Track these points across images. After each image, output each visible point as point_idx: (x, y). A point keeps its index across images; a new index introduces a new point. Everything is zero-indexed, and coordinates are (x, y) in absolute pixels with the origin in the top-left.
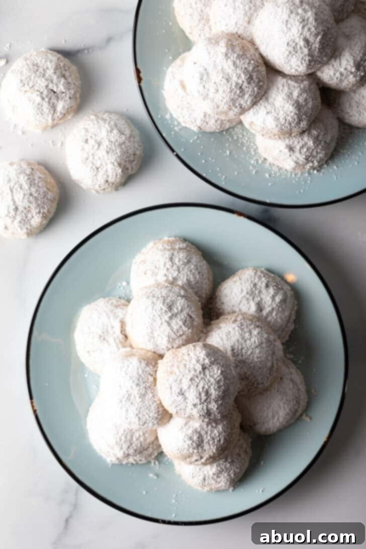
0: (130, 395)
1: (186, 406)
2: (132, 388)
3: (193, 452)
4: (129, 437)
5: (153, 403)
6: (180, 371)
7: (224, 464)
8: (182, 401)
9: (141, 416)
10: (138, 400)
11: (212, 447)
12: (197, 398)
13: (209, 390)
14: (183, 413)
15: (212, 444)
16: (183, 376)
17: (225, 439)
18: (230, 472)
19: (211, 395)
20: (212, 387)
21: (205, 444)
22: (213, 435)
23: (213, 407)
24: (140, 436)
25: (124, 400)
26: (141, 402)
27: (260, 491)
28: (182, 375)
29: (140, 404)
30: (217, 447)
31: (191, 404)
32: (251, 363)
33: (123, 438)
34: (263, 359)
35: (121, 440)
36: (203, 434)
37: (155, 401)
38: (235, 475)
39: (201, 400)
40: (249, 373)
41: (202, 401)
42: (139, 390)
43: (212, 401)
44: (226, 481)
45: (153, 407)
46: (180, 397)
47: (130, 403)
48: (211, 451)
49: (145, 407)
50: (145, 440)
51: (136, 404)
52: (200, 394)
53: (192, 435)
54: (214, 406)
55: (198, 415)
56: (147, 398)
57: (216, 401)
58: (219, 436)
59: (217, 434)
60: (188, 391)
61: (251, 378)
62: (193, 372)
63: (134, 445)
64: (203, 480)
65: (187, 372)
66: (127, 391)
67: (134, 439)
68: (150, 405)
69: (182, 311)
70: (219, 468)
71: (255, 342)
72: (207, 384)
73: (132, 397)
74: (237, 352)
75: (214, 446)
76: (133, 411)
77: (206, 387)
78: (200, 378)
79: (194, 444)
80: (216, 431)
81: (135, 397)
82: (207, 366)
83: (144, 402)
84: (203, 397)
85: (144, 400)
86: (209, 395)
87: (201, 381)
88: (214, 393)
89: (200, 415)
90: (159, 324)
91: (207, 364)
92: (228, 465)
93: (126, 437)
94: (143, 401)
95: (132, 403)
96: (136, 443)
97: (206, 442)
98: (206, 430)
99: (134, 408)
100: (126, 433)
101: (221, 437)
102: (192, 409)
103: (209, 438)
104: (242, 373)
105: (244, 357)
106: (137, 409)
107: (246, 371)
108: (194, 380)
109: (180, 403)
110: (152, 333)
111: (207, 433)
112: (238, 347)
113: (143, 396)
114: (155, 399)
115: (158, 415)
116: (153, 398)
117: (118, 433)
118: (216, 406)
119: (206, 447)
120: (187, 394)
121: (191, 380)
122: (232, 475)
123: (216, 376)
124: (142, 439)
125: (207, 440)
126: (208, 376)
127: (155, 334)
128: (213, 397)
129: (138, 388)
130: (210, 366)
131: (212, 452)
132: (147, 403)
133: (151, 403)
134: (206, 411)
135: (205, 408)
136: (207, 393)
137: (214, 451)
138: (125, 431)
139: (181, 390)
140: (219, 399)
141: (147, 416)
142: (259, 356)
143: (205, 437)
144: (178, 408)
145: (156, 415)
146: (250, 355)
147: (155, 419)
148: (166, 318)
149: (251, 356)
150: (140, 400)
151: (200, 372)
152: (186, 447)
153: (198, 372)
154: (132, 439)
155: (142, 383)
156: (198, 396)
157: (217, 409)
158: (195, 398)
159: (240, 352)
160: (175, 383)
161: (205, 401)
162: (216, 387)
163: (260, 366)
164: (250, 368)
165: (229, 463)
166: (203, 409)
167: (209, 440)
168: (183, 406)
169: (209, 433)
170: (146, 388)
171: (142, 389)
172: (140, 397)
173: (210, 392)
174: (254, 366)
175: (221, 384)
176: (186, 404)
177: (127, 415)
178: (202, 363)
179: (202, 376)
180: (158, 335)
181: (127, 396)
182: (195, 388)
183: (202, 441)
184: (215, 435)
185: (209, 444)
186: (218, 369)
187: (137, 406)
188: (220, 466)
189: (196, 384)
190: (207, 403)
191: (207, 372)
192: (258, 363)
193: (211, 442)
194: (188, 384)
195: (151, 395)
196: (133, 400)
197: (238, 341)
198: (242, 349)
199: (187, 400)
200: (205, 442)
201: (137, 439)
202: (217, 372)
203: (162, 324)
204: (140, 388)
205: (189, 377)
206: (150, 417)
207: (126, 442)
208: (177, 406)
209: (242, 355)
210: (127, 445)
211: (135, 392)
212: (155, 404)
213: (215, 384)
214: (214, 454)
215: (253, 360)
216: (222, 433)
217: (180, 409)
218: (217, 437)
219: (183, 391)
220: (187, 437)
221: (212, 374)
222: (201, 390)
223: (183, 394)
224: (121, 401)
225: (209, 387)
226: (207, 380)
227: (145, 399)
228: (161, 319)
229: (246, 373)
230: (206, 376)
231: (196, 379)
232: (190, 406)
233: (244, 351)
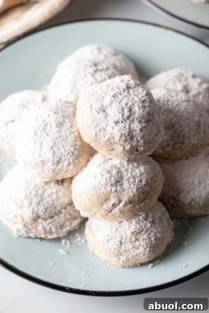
0: (46, 125)
1: (106, 125)
2: (49, 116)
3: (111, 190)
4: (40, 192)
5: (70, 135)
6: (102, 90)
7: (145, 222)
8: (102, 118)
9: (56, 149)
10: (55, 130)
11: (132, 186)
12: (119, 113)
13: (132, 108)
14: (102, 135)
15: (133, 182)
16: (106, 94)
17: (147, 181)
18: (150, 234)
19: (135, 113)
20: (136, 105)
21: (124, 182)
22: (134, 174)
23: (135, 128)
24: (52, 193)
25: (39, 131)
26: (57, 132)
27: (184, 267)
28: (104, 93)
29: (56, 134)
30: (137, 187)
31: (112, 121)
32: (177, 112)
33: (34, 192)
34: (190, 111)
35: (31, 194)
36: (123, 171)
37: (72, 132)
38: (155, 239)
39: (123, 115)
40: (175, 120)
41: (125, 116)
42: (56, 118)
43: (135, 120)
44: (145, 246)
45: (70, 139)
46: (101, 114)
47: (45, 135)
48: (130, 191)
49: (62, 139)
50: (58, 199)
51: (52, 135)
52: (123, 110)
53: (111, 169)
54: (137, 126)
55: (120, 134)
56: (64, 128)
57: (140, 122)
58: (141, 175)
59: (138, 174)
60: (109, 107)
61: (177, 126)
62: (116, 90)
63: (44, 202)
64: (119, 243)
65: (110, 89)
66: (44, 121)
67: (46, 195)
68: (67, 136)
69: (107, 69)
70: (138, 226)
71: (181, 98)
72: (131, 101)
73: (49, 128)
74: (163, 103)
75: (134, 186)
76: (48, 142)
77: (130, 104)
78: (123, 95)
79: (113, 179)
80: (137, 171)
81: (51, 126)
82: (132, 86)
83: (61, 133)
84: (126, 114)
85: (61, 130)
86: (132, 112)
87: (125, 98)
88: (138, 111)
89: (122, 134)
90: (83, 76)
91: (132, 84)
92: (149, 225)
93: (37, 191)
94: (59, 131)
95: (47, 134)
96: (47, 199)
97: (126, 180)
98: (127, 167)
99: (49, 140)
100: (37, 188)
101: (142, 177)
102: (113, 128)
103: (129, 175)
104: (167, 120)
105: (170, 107)
106: (52, 140)
107: (172, 117)
108: (117, 97)
109: (100, 121)
110: (75, 84)
111: (127, 170)
112: (164, 100)
113: (60, 125)
114: (73, 130)
115: (75, 150)
116: (70, 129)
117: (29, 188)
118: (139, 126)
119: (126, 185)
120: (108, 111)
121: (114, 96)
122: (153, 239)
123: (140, 96)
124: (54, 196)
125: (127, 178)
126: (132, 95)
127: (78, 85)
128: (137, 115)
129: (56, 116)
130: (135, 87)
131: (132, 192)
132: (63, 133)
133: (68, 134)
134: (128, 131)
135: (127, 126)
136: (130, 110)
137: (135, 191)
138: (36, 186)
139: (102, 106)
140: (143, 121)
141: (63, 150)
142: (185, 107)
143: (125, 173)
144: (98, 129)
145: (72, 149)
146: (176, 106)
147: (71, 153)
148: (91, 70)
149: (178, 106)
150: (57, 129)
151: (124, 90)
152: (103, 182)
153: (122, 90)
154: (44, 195)
155: (60, 112)
156: (120, 111)
157: (141, 130)
158: (117, 113)
159: (165, 103)
160: (96, 101)
161: (128, 118)
162: (140, 106)
163: (187, 116)
164: (177, 116)
165: (150, 222)
166: (124, 127)
167: (129, 178)
168: (103, 125)
169: (130, 171)
170: (64, 117)
171: (60, 117)
172: (57, 126)
173: (133, 110)
174: (181, 115)
175: (147, 104)
176: (106, 122)
177: (41, 150)
178: (127, 83)
179: (126, 93)
180: (81, 85)
181: (43, 126)
182: (118, 103)
183: (122, 178)
184: (136, 174)
185: (129, 182)
186: (143, 90)
187: (52, 137)
188: (139, 223)
189: (119, 101)
190: (130, 121)
191: (131, 91)
192: (185, 113)
193: (131, 180)
194: (110, 100)
195: (69, 124)
196: (49, 131)
197: (164, 96)
198: (168, 101)
199: (108, 118)
200: (124, 180)
201: (49, 196)
202: (142, 92)
203: (85, 75)
204: (58, 116)
205: (112, 94)
206: (65, 151)
207: (37, 197)
208: (97, 126)
209: (168, 106)
210: (37, 200)
211: (53, 121)
212: (72, 135)
213: (139, 102)
214: (134, 195)
215: (179, 110)
216: (144, 174)
217: (100, 130)
218: (138, 177)
219: (104, 107)
220: (105, 170)
221: (136, 93)
222: (124, 105)
223: (104, 111)
224: (36, 134)
225: (133, 104)
226: (130, 98)
227: (62, 128)
228: (85, 71)
229: (171, 120)
230: (130, 95)
231: (120, 96)
232: (111, 123)
233: (170, 103)
